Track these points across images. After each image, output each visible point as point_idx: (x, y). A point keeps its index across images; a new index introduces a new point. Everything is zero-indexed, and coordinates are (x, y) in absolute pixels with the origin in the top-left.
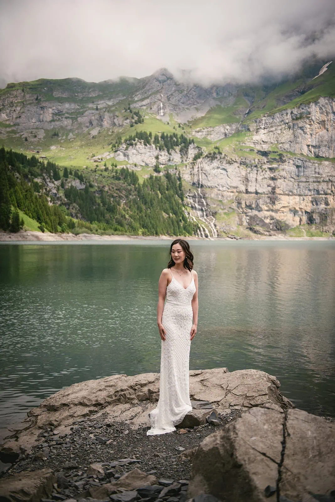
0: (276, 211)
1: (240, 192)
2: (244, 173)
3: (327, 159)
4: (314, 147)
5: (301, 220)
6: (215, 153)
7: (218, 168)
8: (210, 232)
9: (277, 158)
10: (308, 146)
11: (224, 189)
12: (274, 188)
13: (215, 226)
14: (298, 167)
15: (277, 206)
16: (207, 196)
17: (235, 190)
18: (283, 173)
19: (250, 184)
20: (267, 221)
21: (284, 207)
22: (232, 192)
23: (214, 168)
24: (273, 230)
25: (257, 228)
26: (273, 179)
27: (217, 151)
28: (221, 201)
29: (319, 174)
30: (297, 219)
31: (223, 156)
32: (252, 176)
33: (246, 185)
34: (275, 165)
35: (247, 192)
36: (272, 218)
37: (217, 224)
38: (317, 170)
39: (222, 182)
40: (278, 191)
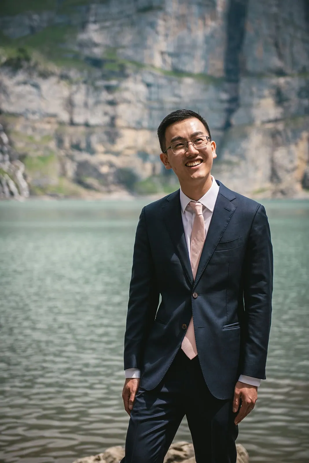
0: (117, 154)
1: (61, 123)
2: (66, 93)
3: (190, 75)
4: (171, 55)
5: (154, 169)
6: (19, 59)
7: (25, 83)
8: (17, 186)
9: (117, 70)
10: (162, 53)
11: (36, 117)
12: (113, 119)
13: (25, 177)
14: (148, 85)
15: (119, 146)
16: (9, 128)
17: (53, 120)
18: (127, 95)
19: (76, 110)
20: (105, 170)
21: (129, 148)
22: (49, 122)
23: (18, 84)
24: (113, 183)
25: (90, 181)
26: (112, 103)
27: (22, 55)
28: (31, 138)
29: (179, 96)
30: (148, 166)
31: (32, 63)
32: (79, 98)
33: (71, 113)
34: (113, 82)
35: (72, 123)
36: (111, 165)
37: (27, 173)
38: (177, 92)
39: (33, 106)
40: (120, 122)
